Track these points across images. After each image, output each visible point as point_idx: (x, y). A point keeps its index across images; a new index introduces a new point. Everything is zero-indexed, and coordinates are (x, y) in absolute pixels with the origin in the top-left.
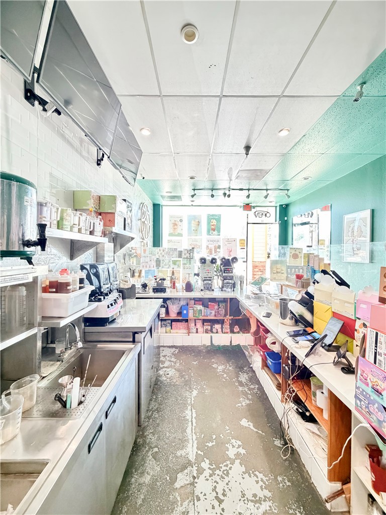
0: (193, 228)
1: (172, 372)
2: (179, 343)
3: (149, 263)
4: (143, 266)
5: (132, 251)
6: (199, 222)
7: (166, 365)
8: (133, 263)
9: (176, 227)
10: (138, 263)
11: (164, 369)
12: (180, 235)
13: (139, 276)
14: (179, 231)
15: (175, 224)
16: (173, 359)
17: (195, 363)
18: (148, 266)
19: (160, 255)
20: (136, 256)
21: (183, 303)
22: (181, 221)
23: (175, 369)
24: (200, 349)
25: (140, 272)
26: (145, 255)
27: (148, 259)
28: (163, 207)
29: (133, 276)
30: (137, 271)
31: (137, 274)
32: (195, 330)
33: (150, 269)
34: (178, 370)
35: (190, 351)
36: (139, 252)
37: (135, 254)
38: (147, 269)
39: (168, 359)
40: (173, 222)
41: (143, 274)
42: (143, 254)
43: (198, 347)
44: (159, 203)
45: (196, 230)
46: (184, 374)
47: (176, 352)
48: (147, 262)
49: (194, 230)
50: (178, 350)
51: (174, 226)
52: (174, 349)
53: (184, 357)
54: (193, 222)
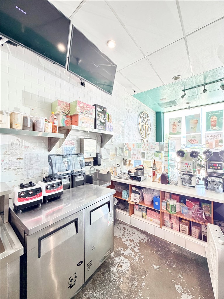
0: (191, 127)
1: (126, 266)
2: (151, 232)
3: (137, 155)
4: (133, 157)
5: (126, 146)
6: (197, 120)
7: (126, 253)
8: (126, 155)
9: (175, 127)
10: (129, 155)
11: (122, 258)
12: (179, 133)
13: (129, 164)
14: (177, 130)
15: (174, 125)
16: (136, 249)
17: (155, 268)
18: (136, 158)
19: (145, 149)
20: (128, 150)
21: (156, 194)
22: (180, 122)
23: (131, 265)
24: (171, 248)
25: (130, 161)
26: (134, 149)
27: (136, 152)
28: (165, 114)
29: (125, 164)
30: (128, 160)
31: (127, 163)
32: (169, 224)
33: (137, 160)
34: (133, 267)
35: (158, 246)
36: (130, 146)
37: (127, 148)
38: (135, 160)
39: (133, 245)
40: (173, 123)
41: (132, 162)
42: (132, 148)
43: (169, 244)
44: (160, 111)
45: (195, 128)
46: (135, 276)
47: (145, 241)
48: (135, 154)
49: (192, 128)
50: (147, 239)
51: (173, 126)
52: (144, 236)
53: (148, 251)
54: (191, 121)
